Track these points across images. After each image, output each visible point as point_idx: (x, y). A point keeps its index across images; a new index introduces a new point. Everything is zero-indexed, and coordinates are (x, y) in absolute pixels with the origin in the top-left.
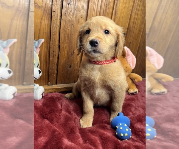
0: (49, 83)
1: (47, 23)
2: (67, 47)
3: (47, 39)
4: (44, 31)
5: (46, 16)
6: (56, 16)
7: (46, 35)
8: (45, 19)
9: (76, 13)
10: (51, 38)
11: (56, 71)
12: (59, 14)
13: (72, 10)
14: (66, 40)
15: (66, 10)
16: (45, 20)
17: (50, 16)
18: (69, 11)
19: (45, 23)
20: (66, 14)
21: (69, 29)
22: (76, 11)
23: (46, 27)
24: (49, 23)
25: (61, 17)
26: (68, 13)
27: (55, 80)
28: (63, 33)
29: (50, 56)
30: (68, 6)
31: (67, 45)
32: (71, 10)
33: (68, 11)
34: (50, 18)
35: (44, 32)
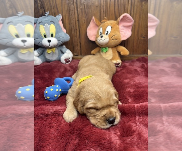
0: (75, 54)
2: (86, 21)
4: (65, 10)
10: (71, 14)
11: (79, 44)
14: (84, 15)
19: (65, 3)
21: (85, 3)
28: (80, 8)
29: (72, 31)
31: (85, 19)
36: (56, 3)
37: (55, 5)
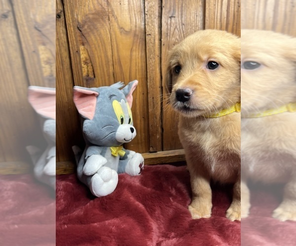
0: (151, 149)
1: (140, 55)
3: (143, 79)
4: (137, 68)
5: (138, 44)
6: (152, 41)
7: (140, 74)
8: (137, 49)
9: (184, 29)
10: (148, 76)
11: (160, 130)
12: (157, 37)
13: (178, 27)
15: (167, 29)
16: (137, 51)
17: (144, 42)
18: (172, 29)
19: (137, 56)
20: (169, 34)
22: (184, 27)
23: (140, 61)
24: (143, 54)
25: (160, 40)
26: (172, 33)
27: (159, 144)
29: (149, 106)
30: (171, 20)
32: (176, 27)
33: (170, 29)
34: (144, 47)
35: (136, 70)
36: (119, 56)
37: (117, 58)
